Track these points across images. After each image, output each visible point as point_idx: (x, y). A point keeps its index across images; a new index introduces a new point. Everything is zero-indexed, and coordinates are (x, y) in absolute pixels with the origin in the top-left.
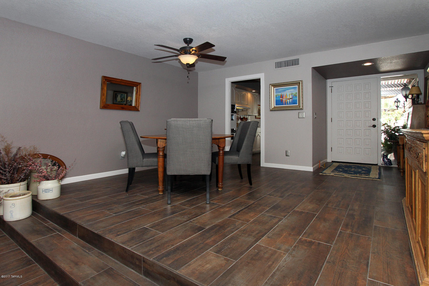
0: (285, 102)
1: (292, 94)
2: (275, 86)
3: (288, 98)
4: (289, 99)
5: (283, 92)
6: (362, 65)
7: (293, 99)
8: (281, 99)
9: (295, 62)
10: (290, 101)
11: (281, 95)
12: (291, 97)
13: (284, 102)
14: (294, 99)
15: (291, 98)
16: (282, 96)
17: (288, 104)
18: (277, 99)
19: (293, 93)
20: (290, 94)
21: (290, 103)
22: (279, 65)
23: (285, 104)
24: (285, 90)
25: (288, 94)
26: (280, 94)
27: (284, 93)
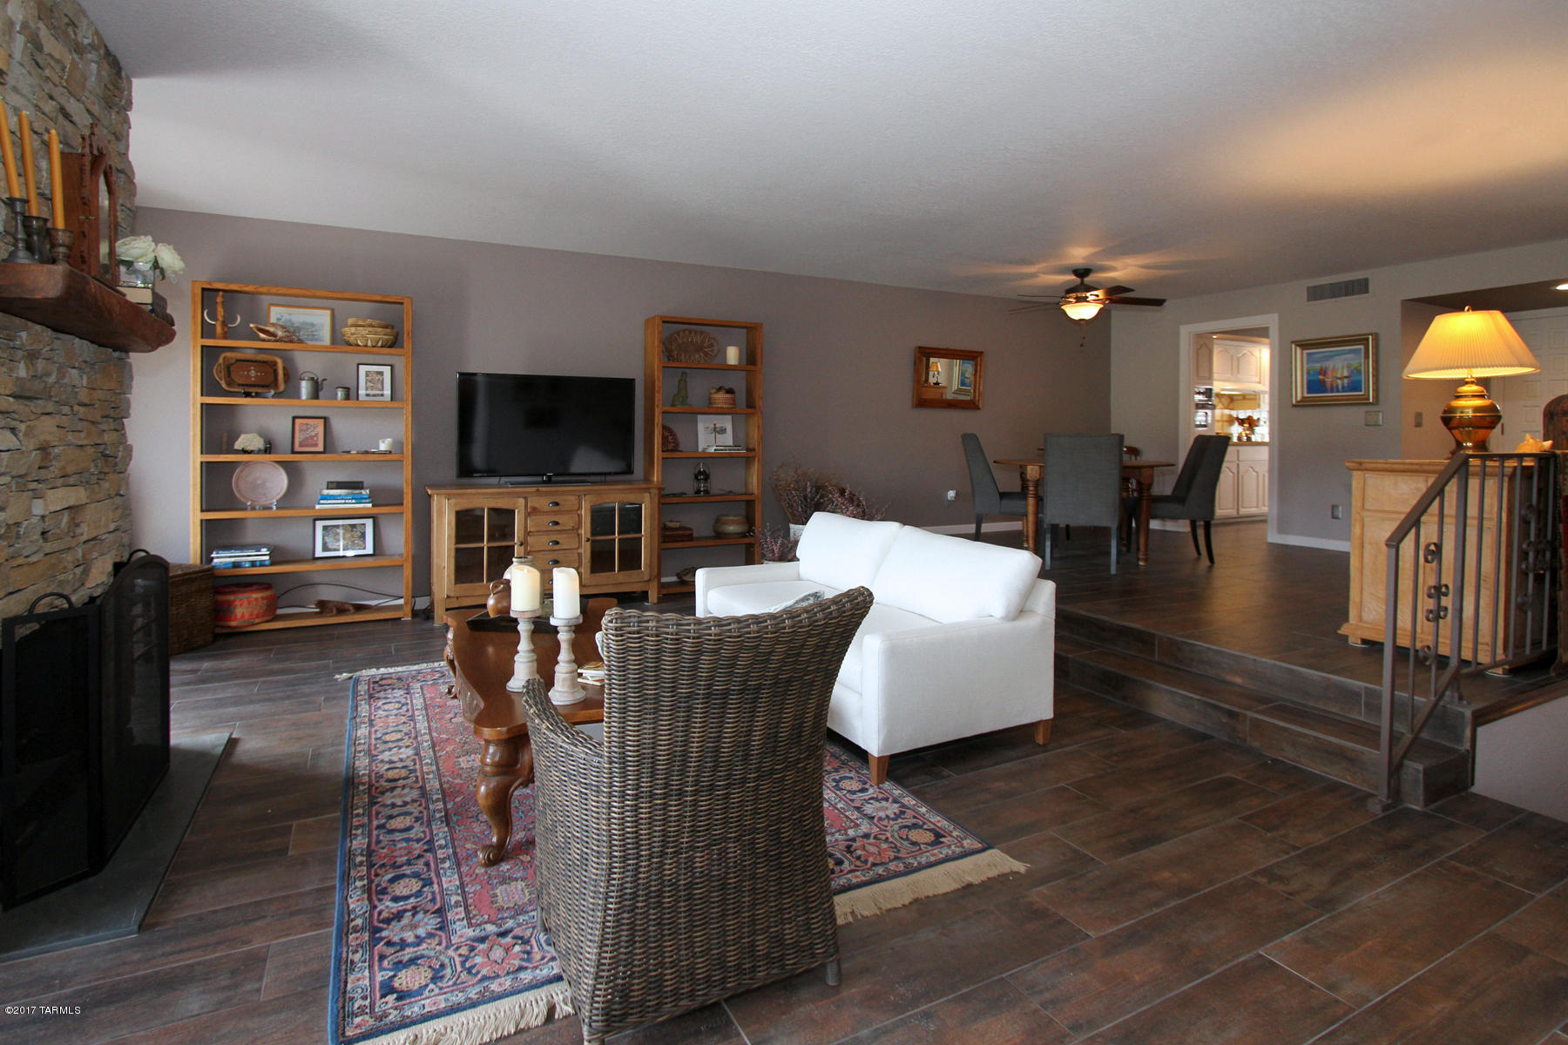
0: (1332, 385)
1: (1348, 367)
2: (1303, 345)
3: (1339, 376)
4: (1340, 379)
5: (1327, 360)
6: (1553, 288)
7: (1353, 378)
8: (1321, 377)
9: (1361, 287)
10: (1343, 384)
11: (1321, 369)
12: (1346, 374)
13: (1328, 385)
14: (1355, 378)
15: (1345, 377)
16: (1323, 372)
17: (1338, 391)
18: (1311, 378)
19: (1351, 362)
20: (1343, 367)
21: (1343, 387)
22: (1316, 294)
23: (1332, 392)
24: (1332, 357)
25: (1339, 365)
26: (1318, 366)
27: (1330, 364)
